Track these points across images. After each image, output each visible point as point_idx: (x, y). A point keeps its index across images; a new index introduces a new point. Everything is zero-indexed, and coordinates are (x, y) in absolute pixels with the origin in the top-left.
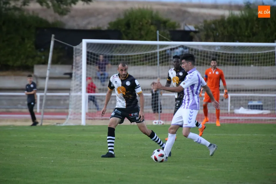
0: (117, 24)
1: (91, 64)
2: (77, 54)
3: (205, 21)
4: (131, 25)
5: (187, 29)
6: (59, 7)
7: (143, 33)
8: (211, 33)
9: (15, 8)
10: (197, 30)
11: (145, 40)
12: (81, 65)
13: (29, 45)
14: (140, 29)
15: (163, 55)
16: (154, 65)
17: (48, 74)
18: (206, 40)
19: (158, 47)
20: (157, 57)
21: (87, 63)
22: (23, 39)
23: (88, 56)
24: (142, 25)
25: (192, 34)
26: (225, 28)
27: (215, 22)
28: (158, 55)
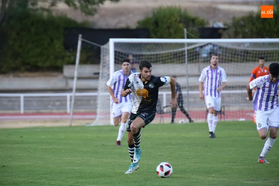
0: (145, 22)
1: (118, 63)
2: (105, 54)
3: (234, 18)
4: (160, 24)
5: (216, 26)
6: (87, 7)
7: (172, 31)
8: (239, 30)
9: (43, 9)
10: (226, 27)
11: (174, 38)
12: (109, 64)
13: (58, 45)
14: (169, 27)
15: (191, 53)
16: (182, 63)
17: (76, 74)
18: (235, 37)
19: (186, 45)
20: (185, 55)
21: (115, 62)
22: (52, 40)
23: (115, 55)
24: (171, 23)
25: (220, 31)
26: (253, 24)
27: (243, 19)
28: (186, 53)
